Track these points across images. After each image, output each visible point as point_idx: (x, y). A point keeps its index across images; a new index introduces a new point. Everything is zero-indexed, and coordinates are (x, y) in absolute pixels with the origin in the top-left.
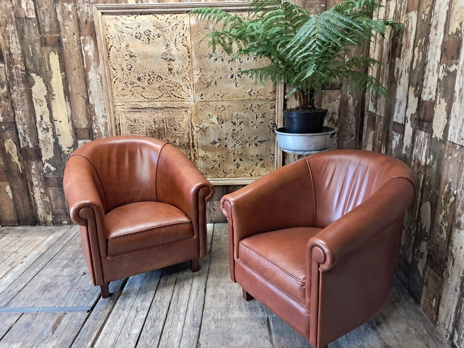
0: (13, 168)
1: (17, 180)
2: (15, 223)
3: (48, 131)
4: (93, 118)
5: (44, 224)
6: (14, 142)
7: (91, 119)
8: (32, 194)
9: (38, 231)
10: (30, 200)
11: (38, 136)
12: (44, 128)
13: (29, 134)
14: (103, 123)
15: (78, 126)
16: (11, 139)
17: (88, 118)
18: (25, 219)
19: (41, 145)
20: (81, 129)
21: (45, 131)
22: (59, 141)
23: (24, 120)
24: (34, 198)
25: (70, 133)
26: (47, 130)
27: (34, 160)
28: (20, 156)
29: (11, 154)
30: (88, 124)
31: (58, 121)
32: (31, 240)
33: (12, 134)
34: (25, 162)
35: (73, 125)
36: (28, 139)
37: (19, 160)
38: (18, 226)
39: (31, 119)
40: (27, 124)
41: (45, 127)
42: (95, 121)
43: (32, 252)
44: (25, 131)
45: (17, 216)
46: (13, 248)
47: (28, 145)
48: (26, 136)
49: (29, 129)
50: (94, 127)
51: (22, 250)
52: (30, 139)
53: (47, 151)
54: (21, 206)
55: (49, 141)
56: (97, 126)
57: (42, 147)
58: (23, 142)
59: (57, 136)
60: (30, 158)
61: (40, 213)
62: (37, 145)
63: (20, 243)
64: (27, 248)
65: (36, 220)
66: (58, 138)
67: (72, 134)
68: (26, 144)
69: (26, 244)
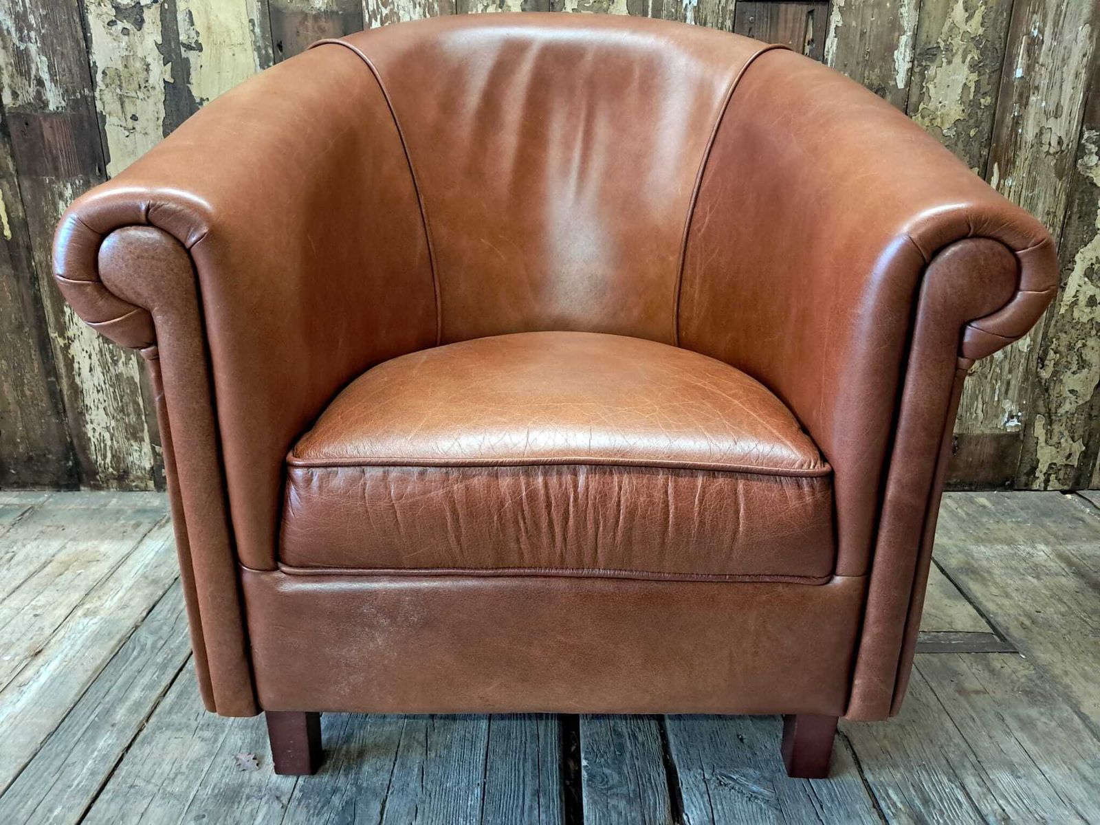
3: (140, 23)
5: (115, 484)
8: (61, 342)
9: (93, 514)
10: (50, 370)
11: (88, 50)
12: (117, 7)
13: (43, 38)
18: (30, 459)
19: (106, 101)
20: (305, 16)
21: (128, 26)
22: (194, 78)
24: (70, 362)
25: (249, 39)
26: (134, 15)
27: (70, 175)
28: (3, 152)
32: (62, 556)
34: (26, 184)
36: (40, 64)
43: (71, 624)
44: (20, 20)
47: (39, 95)
48: (26, 49)
49: (43, 7)
50: (371, 8)
51: (18, 611)
52: (51, 67)
53: (131, 127)
54: (11, 399)
55: (143, 75)
56: (383, 5)
57: (107, 109)
58: (12, 76)
59: (183, 49)
60: (50, 166)
61: (97, 435)
62: (84, 97)
63: (8, 569)
64: (41, 600)
65: (77, 463)
66: (187, 60)
67: (260, 43)
68: (32, 90)
69: (34, 580)
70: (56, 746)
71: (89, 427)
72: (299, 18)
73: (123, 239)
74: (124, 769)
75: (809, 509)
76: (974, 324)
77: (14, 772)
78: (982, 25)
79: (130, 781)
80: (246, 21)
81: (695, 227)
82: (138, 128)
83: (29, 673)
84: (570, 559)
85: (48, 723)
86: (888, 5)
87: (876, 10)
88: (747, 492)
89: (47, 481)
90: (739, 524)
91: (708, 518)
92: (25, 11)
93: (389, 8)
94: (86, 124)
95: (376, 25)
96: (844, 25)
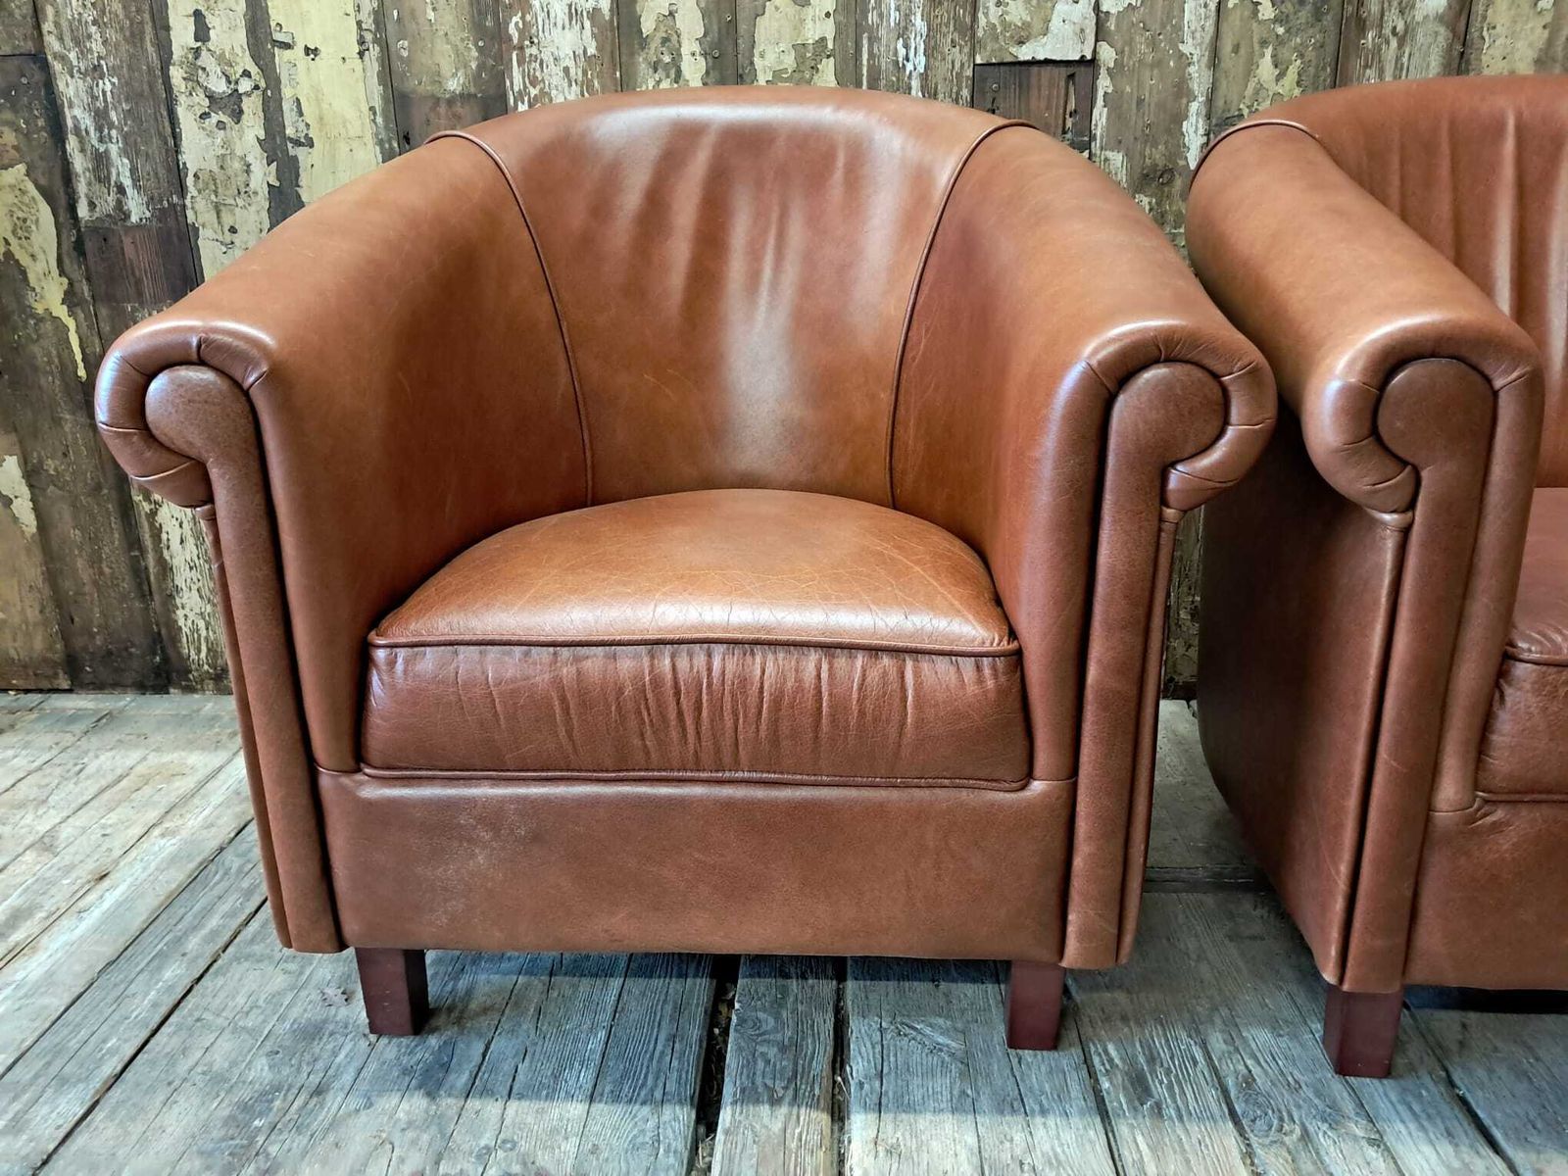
0: (36, 349)
1: (57, 422)
2: (56, 676)
3: (238, 115)
4: (512, 30)
5: (210, 684)
6: (38, 187)
7: (499, 35)
8: (146, 507)
9: (181, 721)
10: (133, 542)
11: (177, 149)
12: (211, 97)
13: (126, 137)
14: (570, 64)
15: (417, 84)
16: (21, 168)
17: (478, 29)
18: (110, 653)
19: (199, 210)
20: (436, 101)
21: (224, 118)
22: (303, 180)
23: (96, 46)
24: (156, 533)
25: (368, 130)
26: (231, 105)
27: (156, 301)
28: (78, 274)
29: (24, 260)
30: (481, 67)
31: (298, 51)
32: (141, 769)
33: (27, 136)
34: (104, 312)
35: (388, 73)
36: (121, 169)
37: (71, 298)
38: (70, 691)
39: (135, 37)
40: (114, 71)
41: (220, 87)
42: (521, 48)
43: (145, 845)
44: (101, 117)
45: (65, 636)
46: (29, 819)
47: (119, 205)
48: (107, 151)
49: (127, 100)
50: (516, 89)
51: (84, 830)
52: (133, 170)
53: (228, 241)
54: (86, 578)
55: (242, 178)
56: (531, 83)
57: (201, 220)
58: (89, 184)
59: (290, 145)
60: (132, 291)
61: (189, 623)
62: (173, 206)
63: (75, 784)
64: (113, 818)
65: (166, 660)
66: (295, 159)
67: (383, 135)
68: (111, 199)
69: (106, 796)
70: (115, 976)
71: (180, 613)
72: (430, 104)
73: (172, 381)
74: (191, 999)
75: (992, 696)
76: (1180, 467)
77: (67, 1000)
78: (1298, 84)
79: (197, 1014)
80: (365, 109)
81: (909, 355)
82: (237, 242)
83: (91, 897)
84: (706, 758)
85: (109, 951)
86: (1172, 64)
87: (1155, 72)
88: (917, 674)
89: (130, 681)
90: (906, 715)
91: (869, 706)
92: (106, 106)
93: (538, 87)
94: (175, 239)
95: (522, 108)
96: (1115, 91)
